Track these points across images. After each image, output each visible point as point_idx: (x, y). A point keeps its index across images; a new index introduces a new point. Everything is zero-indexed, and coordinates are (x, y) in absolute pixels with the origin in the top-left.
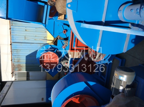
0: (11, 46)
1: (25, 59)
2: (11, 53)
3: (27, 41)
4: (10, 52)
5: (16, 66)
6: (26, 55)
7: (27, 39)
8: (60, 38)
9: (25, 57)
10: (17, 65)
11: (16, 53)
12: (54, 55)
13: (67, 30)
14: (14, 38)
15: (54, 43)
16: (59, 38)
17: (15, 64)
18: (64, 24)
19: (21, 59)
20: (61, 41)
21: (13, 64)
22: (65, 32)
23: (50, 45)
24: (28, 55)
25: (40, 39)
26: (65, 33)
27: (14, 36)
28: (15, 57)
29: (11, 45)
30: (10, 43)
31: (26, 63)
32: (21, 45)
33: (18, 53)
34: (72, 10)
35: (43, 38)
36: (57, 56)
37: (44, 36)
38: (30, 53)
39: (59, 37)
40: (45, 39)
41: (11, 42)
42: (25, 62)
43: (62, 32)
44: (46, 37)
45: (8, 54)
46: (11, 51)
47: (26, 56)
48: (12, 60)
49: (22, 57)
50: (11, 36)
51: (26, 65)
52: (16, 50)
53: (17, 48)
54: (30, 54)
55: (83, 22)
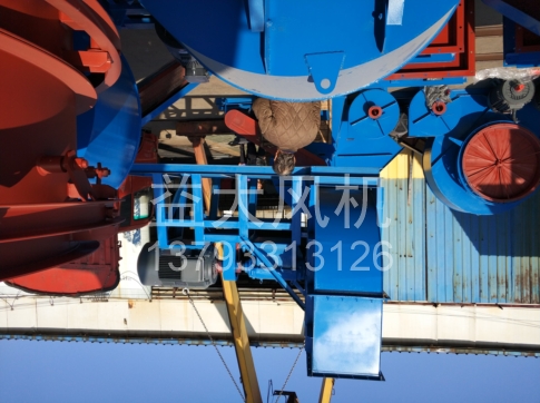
0: (442, 304)
1: (493, 258)
2: (467, 305)
3: (416, 248)
4: (465, 308)
5: (526, 292)
6: (475, 252)
7: (409, 252)
8: (399, 129)
9: (484, 257)
10: (522, 289)
11: (467, 290)
12: (474, 145)
13: (368, 105)
14: (410, 292)
15: (422, 152)
16: (401, 134)
17: (518, 295)
18: (345, 117)
19: (493, 274)
20: (415, 122)
21: (517, 301)
22: (375, 112)
23: (433, 164)
24: (474, 248)
25: (407, 204)
26: (381, 111)
27: (403, 291)
28: (485, 293)
29: (435, 305)
30: (431, 308)
31: (513, 255)
32: (434, 270)
33: (467, 283)
34: (341, 72)
35: (403, 192)
36: (481, 133)
37: (393, 189)
38: (466, 239)
39: (394, 134)
40: (404, 186)
41: (424, 304)
42: (509, 258)
43: (375, 124)
44: (397, 183)
45: (474, 318)
46: (462, 305)
47: (481, 253)
48: (500, 306)
49: (484, 269)
50: (402, 303)
51: (522, 255)
52: (454, 287)
53: (449, 284)
54: (471, 239)
55: (380, 17)
